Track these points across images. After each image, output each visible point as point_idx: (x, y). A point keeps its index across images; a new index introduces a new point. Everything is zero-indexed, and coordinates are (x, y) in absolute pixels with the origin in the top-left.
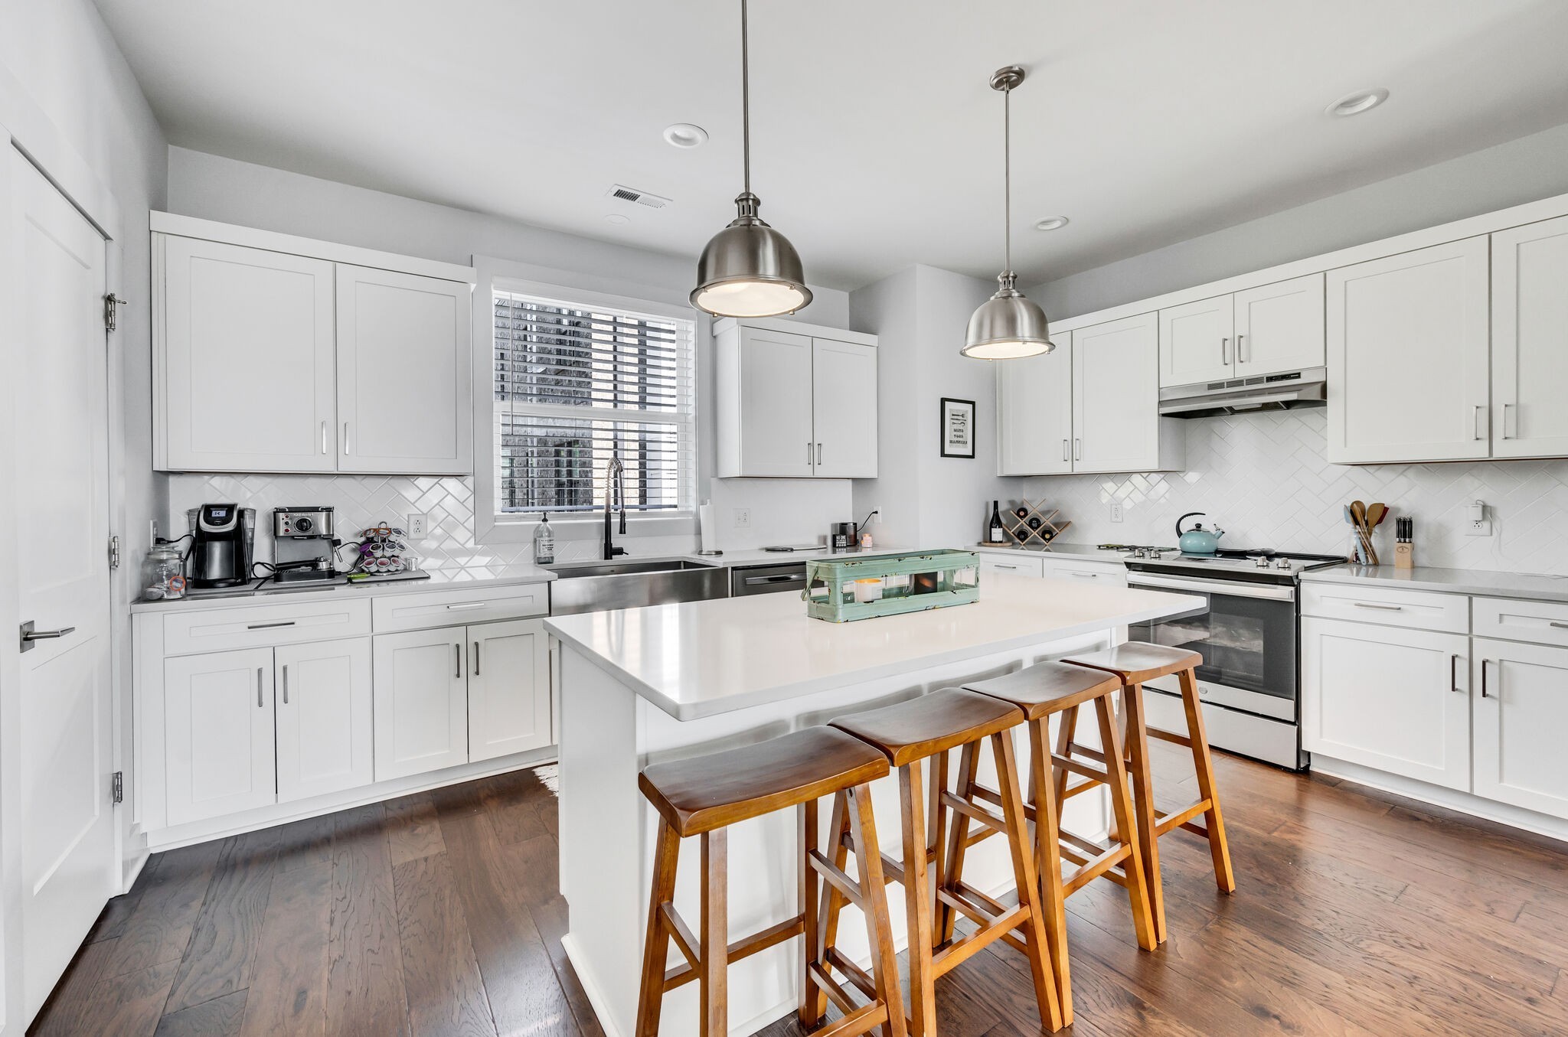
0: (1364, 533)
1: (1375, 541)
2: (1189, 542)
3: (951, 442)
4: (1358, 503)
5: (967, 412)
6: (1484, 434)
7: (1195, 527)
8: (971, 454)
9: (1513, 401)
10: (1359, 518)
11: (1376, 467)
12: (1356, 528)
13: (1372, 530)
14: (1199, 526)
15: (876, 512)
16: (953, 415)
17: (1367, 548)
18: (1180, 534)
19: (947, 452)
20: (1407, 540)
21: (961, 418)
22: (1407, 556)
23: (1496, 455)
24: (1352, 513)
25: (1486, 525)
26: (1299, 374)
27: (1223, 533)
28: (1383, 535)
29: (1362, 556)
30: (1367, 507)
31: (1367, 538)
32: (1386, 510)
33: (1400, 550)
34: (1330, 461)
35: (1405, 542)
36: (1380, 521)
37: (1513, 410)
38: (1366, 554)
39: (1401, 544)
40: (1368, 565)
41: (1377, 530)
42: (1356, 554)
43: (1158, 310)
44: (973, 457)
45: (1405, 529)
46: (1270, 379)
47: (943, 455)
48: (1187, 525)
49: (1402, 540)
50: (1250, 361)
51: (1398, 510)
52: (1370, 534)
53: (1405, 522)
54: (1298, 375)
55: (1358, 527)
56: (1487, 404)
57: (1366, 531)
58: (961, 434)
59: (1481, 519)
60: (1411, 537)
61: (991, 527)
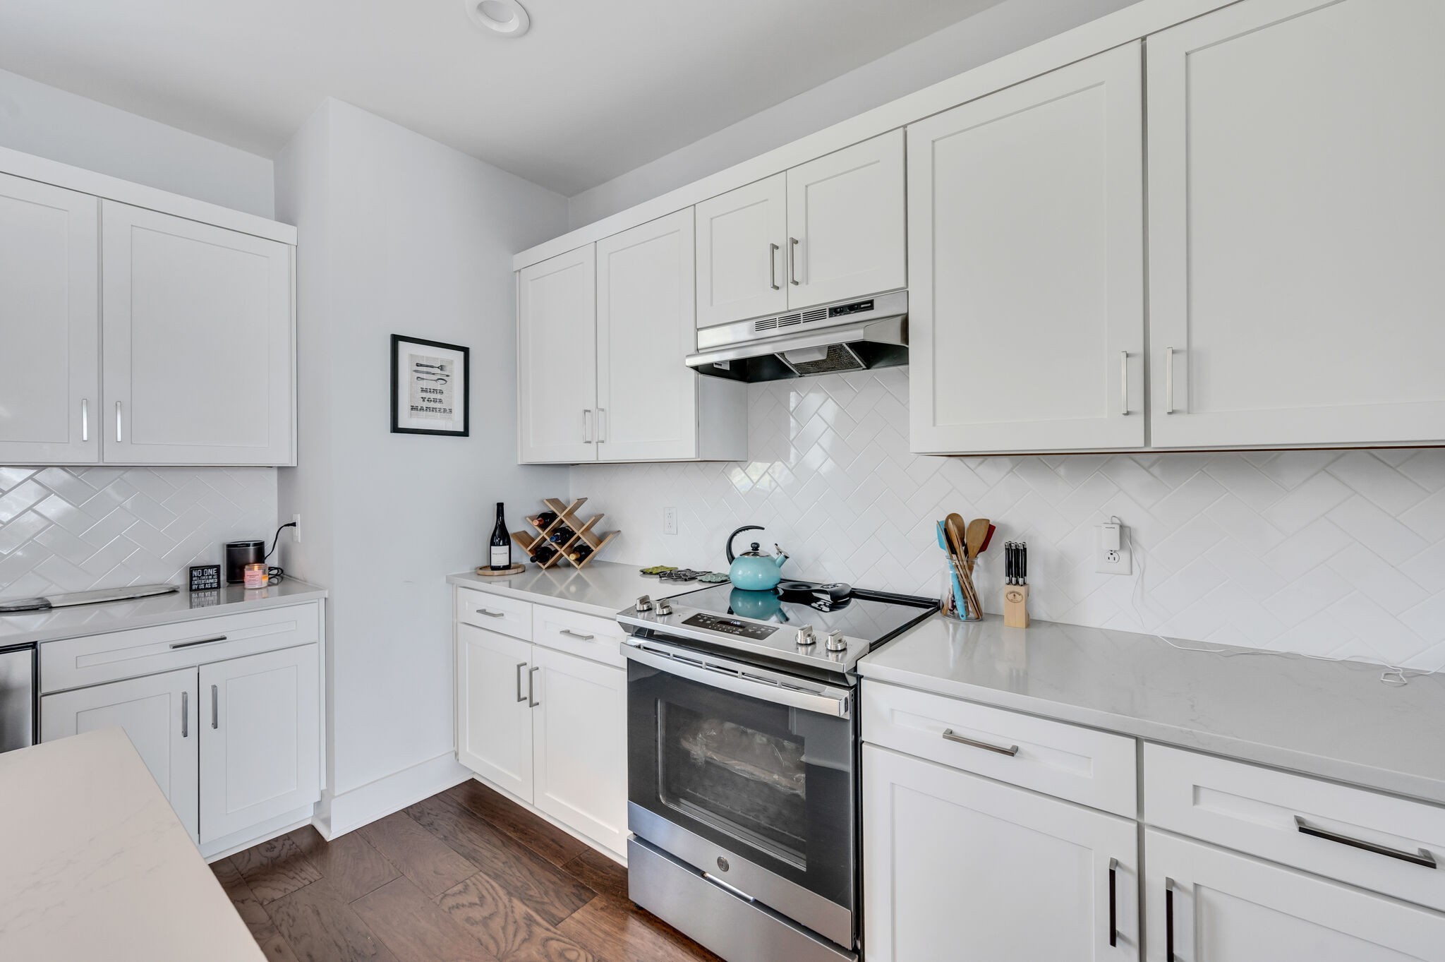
0: (963, 567)
1: (980, 580)
2: (740, 573)
3: (413, 408)
4: (954, 517)
5: (451, 362)
6: (1138, 406)
7: (750, 549)
8: (461, 429)
9: (1182, 345)
10: (956, 544)
11: (980, 459)
12: (951, 558)
13: (973, 563)
14: (756, 547)
15: (294, 524)
16: (417, 365)
17: (966, 589)
18: (731, 558)
19: (401, 425)
20: (1021, 580)
21: (438, 371)
22: (1020, 608)
23: (1157, 442)
24: (947, 532)
25: (1124, 556)
26: (871, 302)
27: (787, 557)
28: (988, 568)
29: (960, 603)
30: (967, 522)
31: (967, 576)
32: (991, 529)
33: (1011, 596)
34: (914, 447)
35: (1017, 583)
36: (983, 548)
37: (1182, 358)
38: (966, 603)
39: (1012, 588)
40: (968, 619)
41: (980, 560)
42: (953, 601)
43: (694, 205)
44: (465, 433)
45: (1017, 562)
46: (835, 311)
47: (395, 429)
48: (742, 544)
49: (1014, 579)
50: (807, 284)
51: (1006, 528)
52: (971, 569)
53: (1017, 550)
54: (869, 305)
55: (954, 556)
56: (1140, 350)
57: (965, 563)
58: (438, 396)
59: (1117, 548)
60: (1025, 575)
61: (492, 544)
